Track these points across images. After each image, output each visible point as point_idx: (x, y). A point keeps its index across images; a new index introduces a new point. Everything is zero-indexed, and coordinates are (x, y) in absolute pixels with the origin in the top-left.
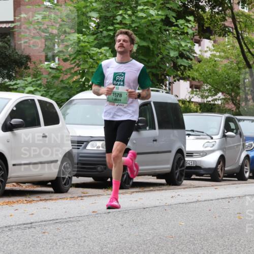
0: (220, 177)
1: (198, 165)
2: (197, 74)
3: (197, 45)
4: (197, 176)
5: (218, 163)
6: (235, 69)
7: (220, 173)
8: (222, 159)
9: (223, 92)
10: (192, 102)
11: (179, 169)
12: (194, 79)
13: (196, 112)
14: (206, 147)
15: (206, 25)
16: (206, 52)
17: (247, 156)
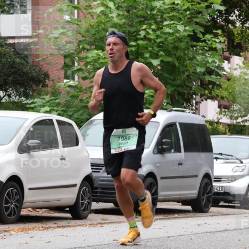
1: (227, 190)
2: (226, 93)
3: (226, 62)
4: (225, 202)
10: (221, 123)
11: (206, 196)
12: (222, 98)
13: (225, 134)
14: (235, 172)
15: (237, 41)
16: (235, 69)
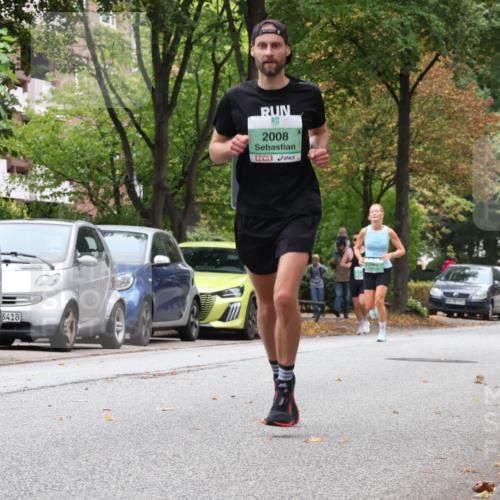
0: (68, 342)
1: (26, 319)
2: (22, 146)
3: (20, 89)
4: (23, 340)
5: (66, 315)
6: (94, 136)
7: (68, 335)
8: (72, 307)
9: (71, 181)
10: (13, 199)
12: (14, 154)
13: (22, 217)
14: (41, 285)
17: (121, 301)
